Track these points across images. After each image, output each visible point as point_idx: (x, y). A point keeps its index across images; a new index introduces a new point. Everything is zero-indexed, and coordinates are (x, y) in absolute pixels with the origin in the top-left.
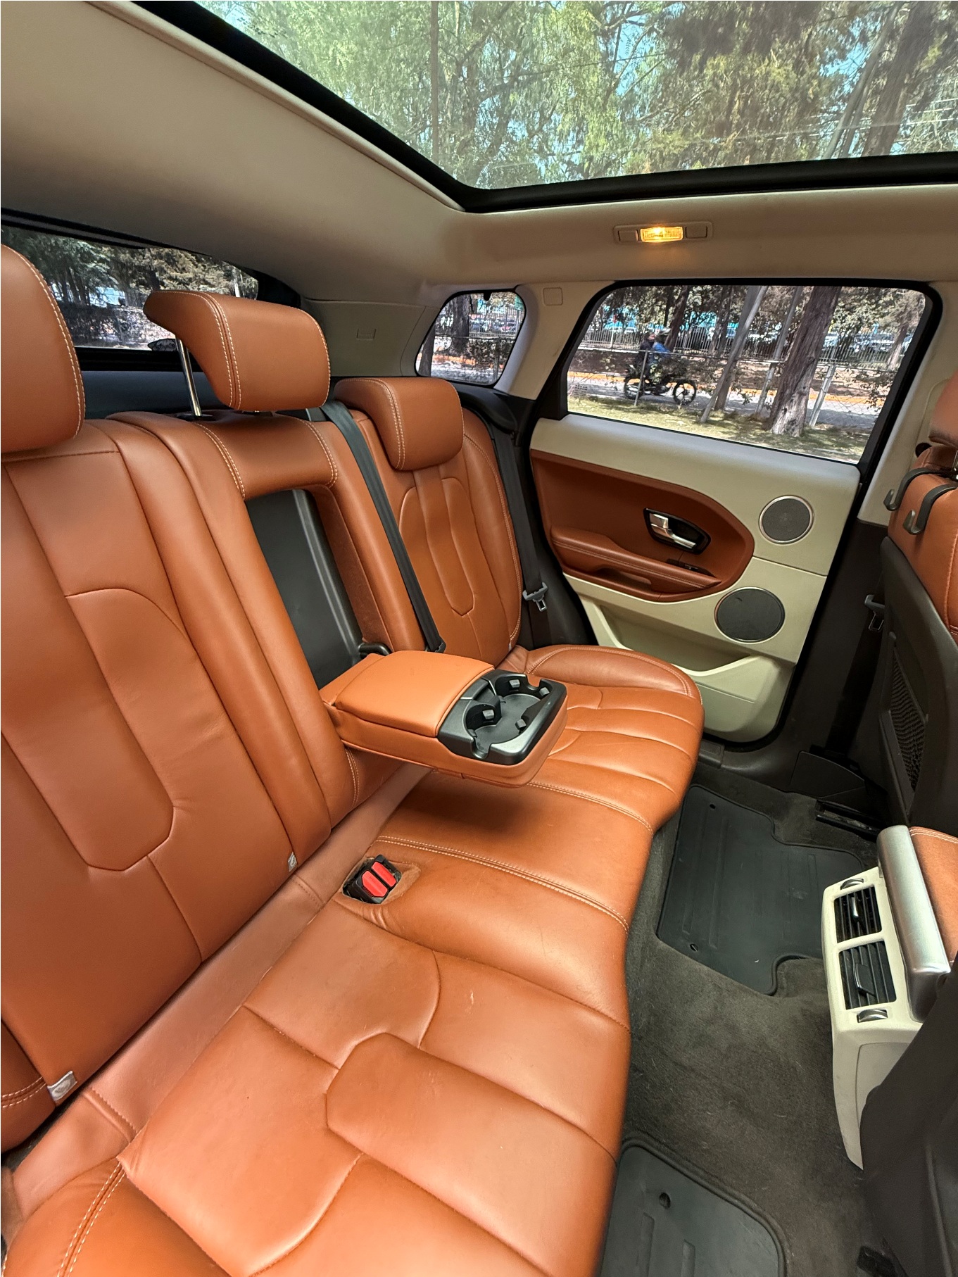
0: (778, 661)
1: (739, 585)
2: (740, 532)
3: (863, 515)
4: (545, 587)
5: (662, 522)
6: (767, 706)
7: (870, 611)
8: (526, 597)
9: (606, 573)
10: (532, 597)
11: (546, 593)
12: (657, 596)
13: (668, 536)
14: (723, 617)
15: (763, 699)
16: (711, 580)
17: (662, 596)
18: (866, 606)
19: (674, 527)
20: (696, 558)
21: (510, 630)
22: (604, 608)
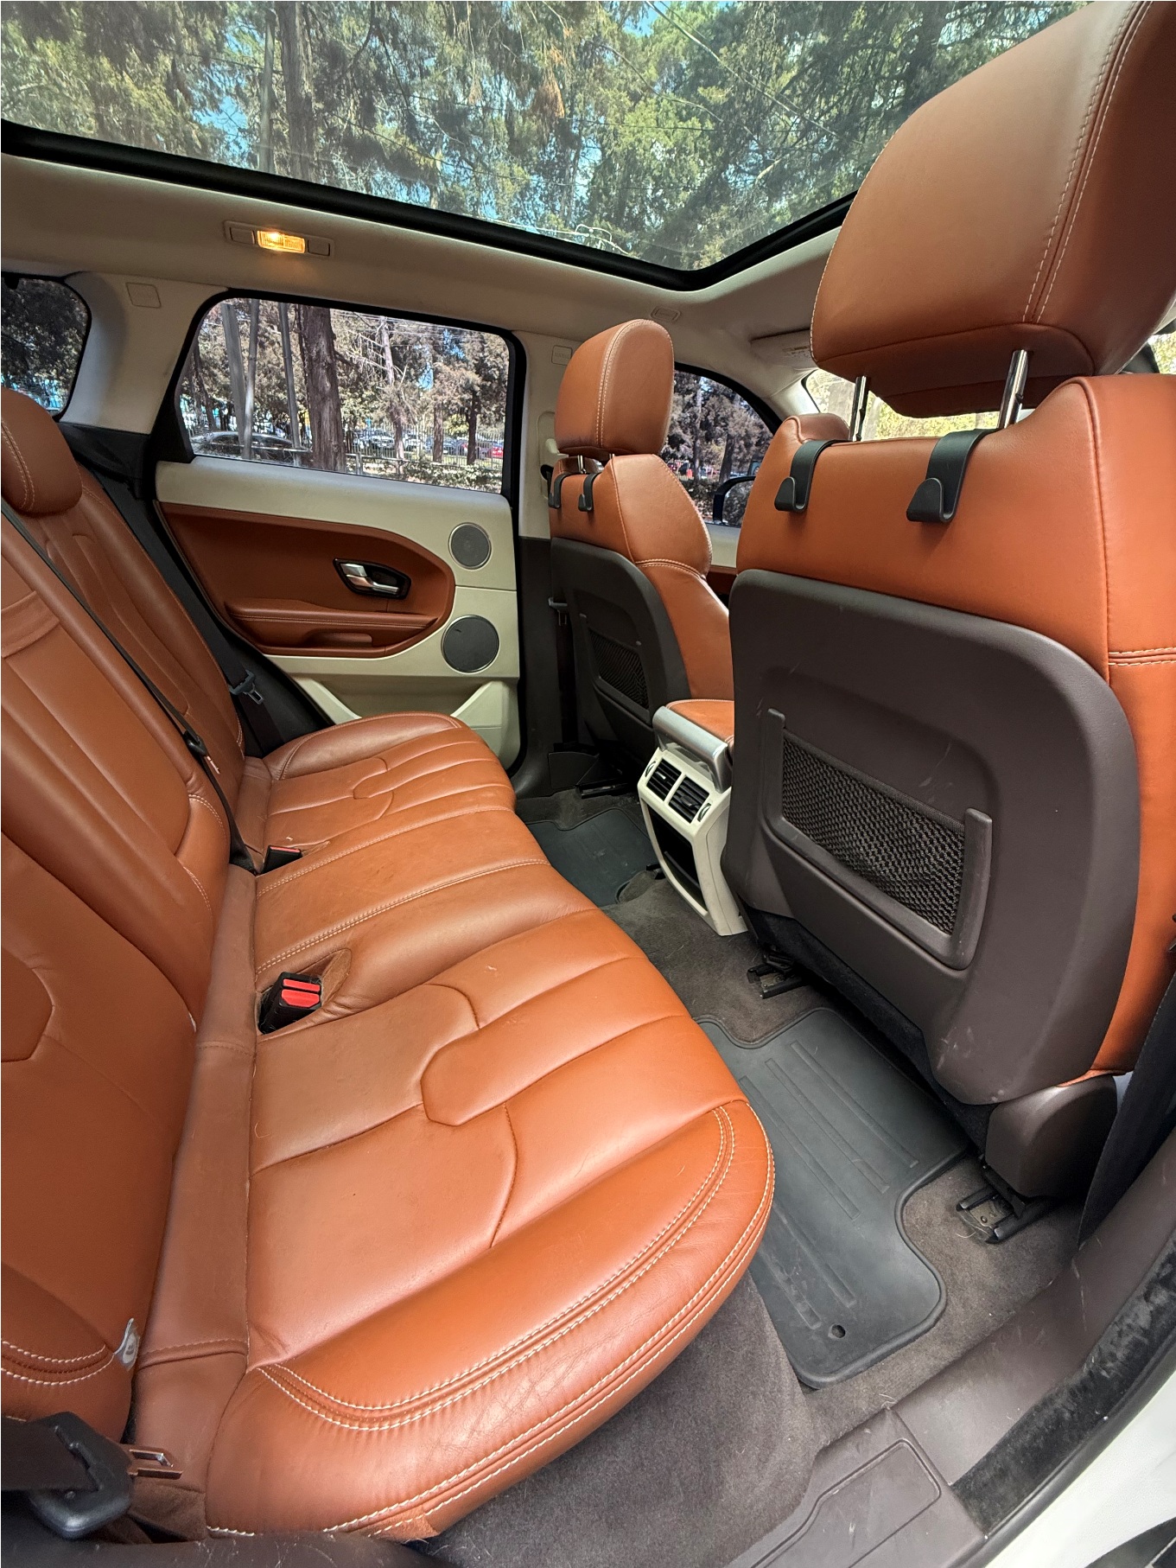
0: (506, 681)
1: (452, 620)
2: (437, 564)
3: (523, 533)
4: (251, 675)
5: (357, 572)
6: (509, 728)
7: (554, 610)
8: (234, 692)
9: (315, 641)
10: (242, 689)
11: (253, 681)
12: (383, 650)
13: (369, 585)
14: (450, 652)
15: (506, 723)
16: (429, 619)
17: (388, 649)
18: (551, 607)
19: (371, 575)
20: (401, 600)
21: (234, 734)
22: (328, 681)
